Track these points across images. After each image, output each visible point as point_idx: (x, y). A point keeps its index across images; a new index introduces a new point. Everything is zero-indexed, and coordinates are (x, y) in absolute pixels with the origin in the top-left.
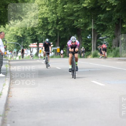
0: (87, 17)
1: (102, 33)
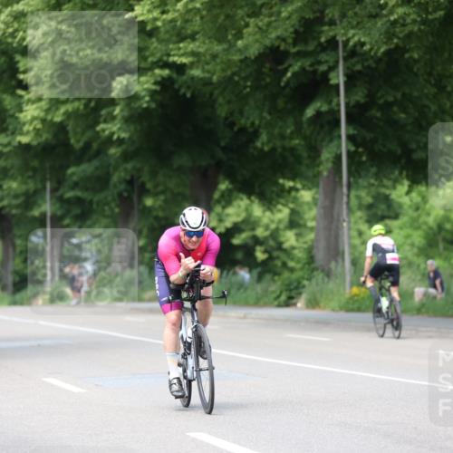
0: (30, 173)
1: (80, 227)
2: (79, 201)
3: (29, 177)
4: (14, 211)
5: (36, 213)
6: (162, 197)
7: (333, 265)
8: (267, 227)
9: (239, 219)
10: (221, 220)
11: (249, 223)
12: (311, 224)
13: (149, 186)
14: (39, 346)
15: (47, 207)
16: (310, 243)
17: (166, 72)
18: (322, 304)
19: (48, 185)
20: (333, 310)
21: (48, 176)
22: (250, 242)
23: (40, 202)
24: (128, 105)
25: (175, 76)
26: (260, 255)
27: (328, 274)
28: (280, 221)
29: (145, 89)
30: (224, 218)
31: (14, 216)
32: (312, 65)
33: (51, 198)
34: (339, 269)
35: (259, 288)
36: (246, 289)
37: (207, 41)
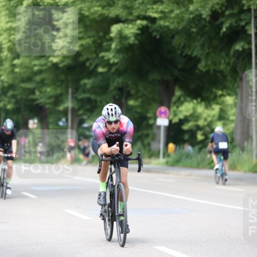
0: (59, 84)
1: (89, 117)
2: (89, 100)
3: (58, 86)
4: (48, 106)
5: (61, 108)
6: (140, 100)
7: (246, 144)
8: (205, 120)
9: (188, 114)
10: (175, 115)
11: (194, 116)
12: (232, 118)
13: (133, 92)
14: (63, 190)
16: (231, 130)
17: (145, 23)
18: (238, 168)
19: (70, 91)
20: (245, 172)
21: (70, 85)
22: (194, 128)
24: (120, 42)
25: (150, 25)
26: (200, 137)
27: (243, 149)
28: (214, 116)
29: (131, 33)
30: (178, 113)
31: (48, 109)
32: (236, 22)
34: (249, 147)
35: (199, 157)
36: (191, 158)
37: (171, 5)
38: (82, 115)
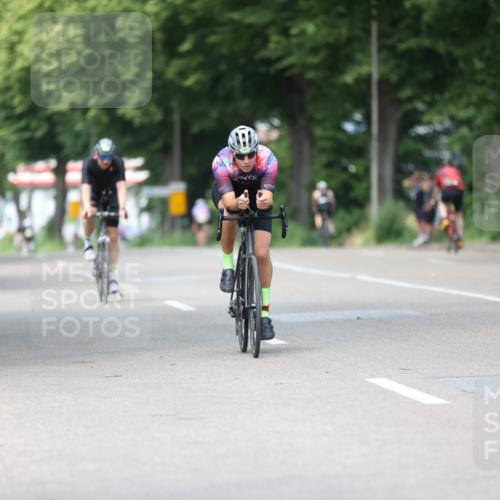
1: (431, 105)
2: (430, 55)
3: (341, 16)
4: (310, 75)
15: (372, 67)
19: (374, 27)
23: (359, 56)
31: (311, 82)
33: (380, 49)
38: (410, 99)
